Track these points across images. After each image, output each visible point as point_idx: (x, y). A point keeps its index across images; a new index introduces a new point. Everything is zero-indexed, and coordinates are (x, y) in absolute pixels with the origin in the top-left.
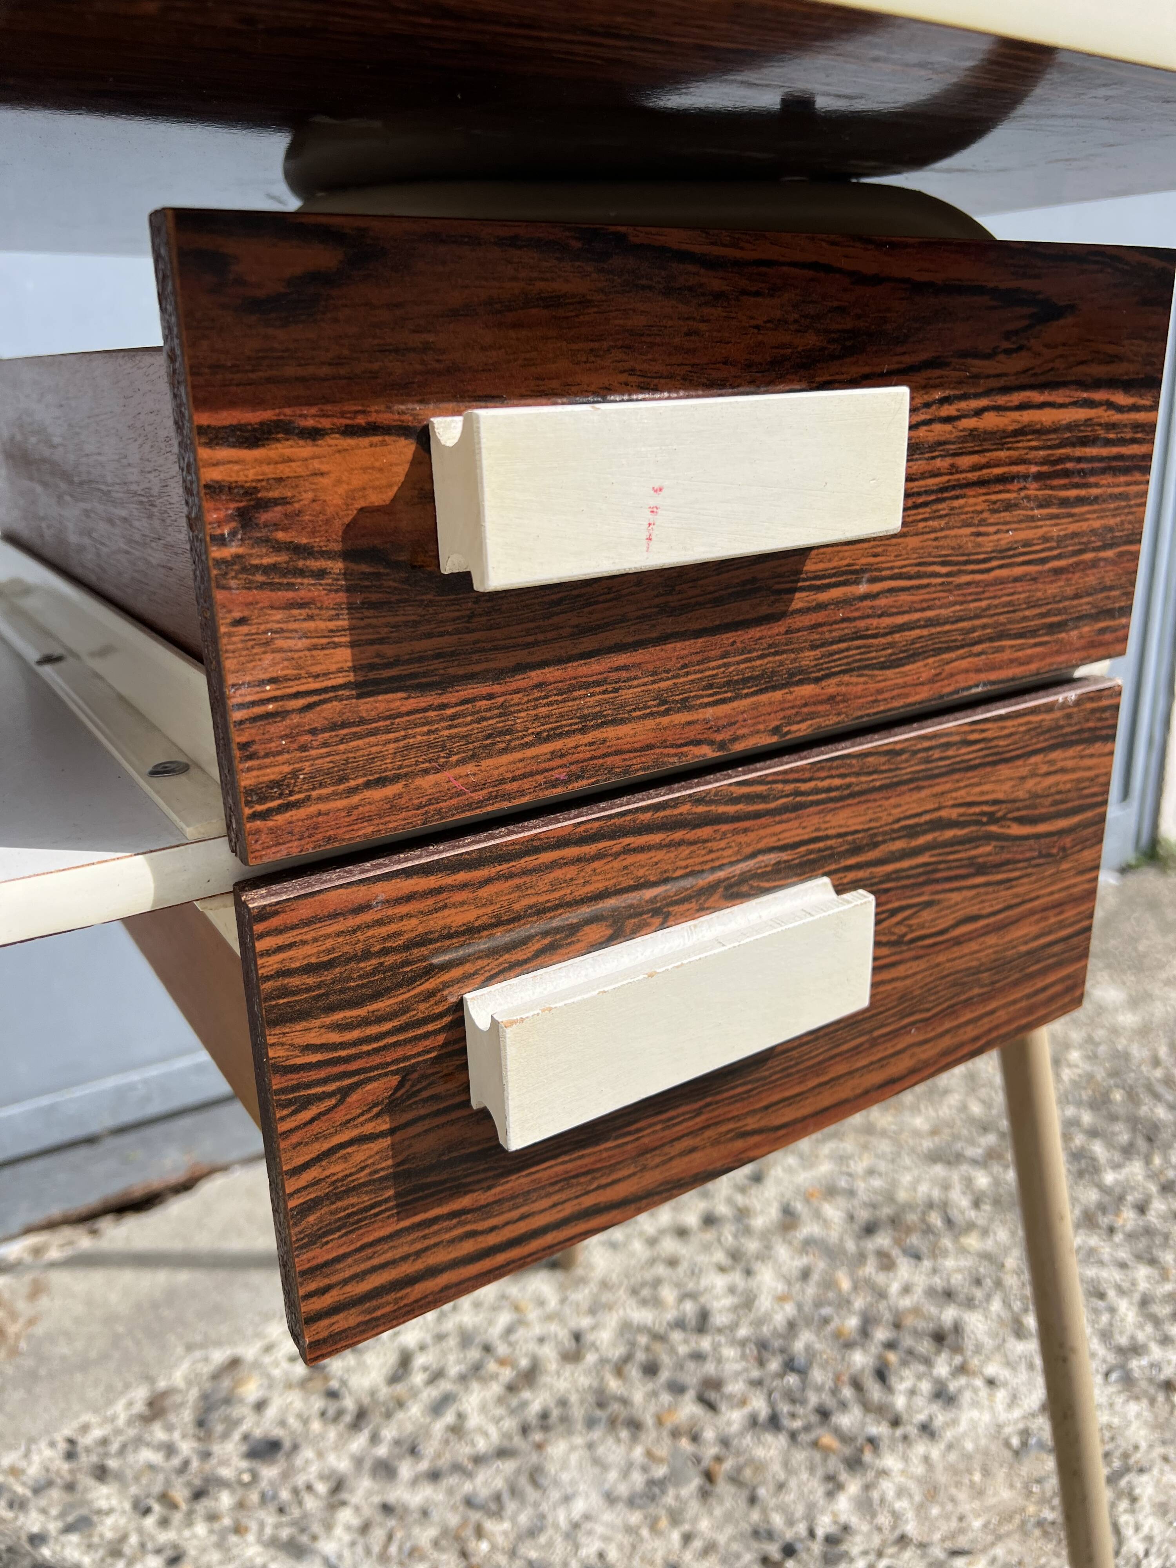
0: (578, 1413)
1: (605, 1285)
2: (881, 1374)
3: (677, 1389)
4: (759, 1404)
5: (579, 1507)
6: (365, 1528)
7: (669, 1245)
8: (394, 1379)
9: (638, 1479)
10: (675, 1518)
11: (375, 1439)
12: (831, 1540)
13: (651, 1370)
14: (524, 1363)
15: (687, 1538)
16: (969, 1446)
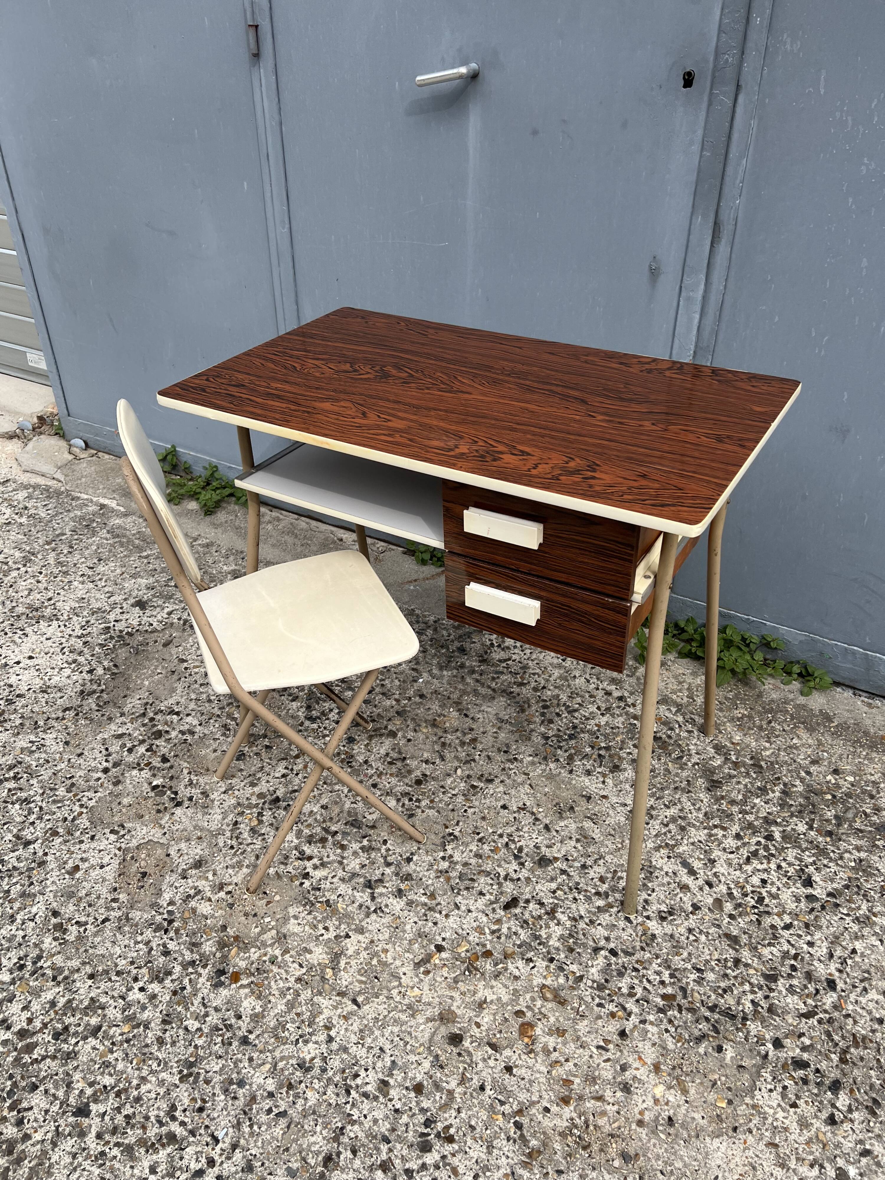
0: (518, 699)
1: (569, 686)
2: (586, 756)
3: (543, 714)
4: (551, 733)
5: (489, 709)
6: (454, 676)
7: (601, 693)
8: (500, 661)
9: (507, 717)
10: (499, 728)
11: (480, 666)
12: (515, 759)
13: (545, 707)
14: (525, 681)
15: (496, 732)
16: (574, 782)
